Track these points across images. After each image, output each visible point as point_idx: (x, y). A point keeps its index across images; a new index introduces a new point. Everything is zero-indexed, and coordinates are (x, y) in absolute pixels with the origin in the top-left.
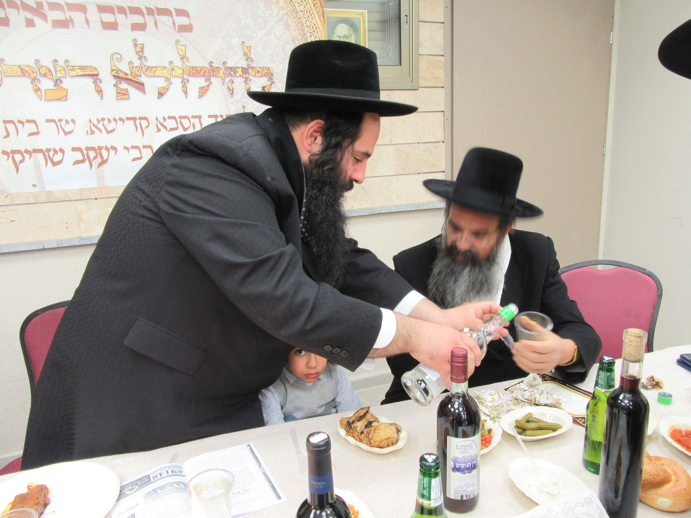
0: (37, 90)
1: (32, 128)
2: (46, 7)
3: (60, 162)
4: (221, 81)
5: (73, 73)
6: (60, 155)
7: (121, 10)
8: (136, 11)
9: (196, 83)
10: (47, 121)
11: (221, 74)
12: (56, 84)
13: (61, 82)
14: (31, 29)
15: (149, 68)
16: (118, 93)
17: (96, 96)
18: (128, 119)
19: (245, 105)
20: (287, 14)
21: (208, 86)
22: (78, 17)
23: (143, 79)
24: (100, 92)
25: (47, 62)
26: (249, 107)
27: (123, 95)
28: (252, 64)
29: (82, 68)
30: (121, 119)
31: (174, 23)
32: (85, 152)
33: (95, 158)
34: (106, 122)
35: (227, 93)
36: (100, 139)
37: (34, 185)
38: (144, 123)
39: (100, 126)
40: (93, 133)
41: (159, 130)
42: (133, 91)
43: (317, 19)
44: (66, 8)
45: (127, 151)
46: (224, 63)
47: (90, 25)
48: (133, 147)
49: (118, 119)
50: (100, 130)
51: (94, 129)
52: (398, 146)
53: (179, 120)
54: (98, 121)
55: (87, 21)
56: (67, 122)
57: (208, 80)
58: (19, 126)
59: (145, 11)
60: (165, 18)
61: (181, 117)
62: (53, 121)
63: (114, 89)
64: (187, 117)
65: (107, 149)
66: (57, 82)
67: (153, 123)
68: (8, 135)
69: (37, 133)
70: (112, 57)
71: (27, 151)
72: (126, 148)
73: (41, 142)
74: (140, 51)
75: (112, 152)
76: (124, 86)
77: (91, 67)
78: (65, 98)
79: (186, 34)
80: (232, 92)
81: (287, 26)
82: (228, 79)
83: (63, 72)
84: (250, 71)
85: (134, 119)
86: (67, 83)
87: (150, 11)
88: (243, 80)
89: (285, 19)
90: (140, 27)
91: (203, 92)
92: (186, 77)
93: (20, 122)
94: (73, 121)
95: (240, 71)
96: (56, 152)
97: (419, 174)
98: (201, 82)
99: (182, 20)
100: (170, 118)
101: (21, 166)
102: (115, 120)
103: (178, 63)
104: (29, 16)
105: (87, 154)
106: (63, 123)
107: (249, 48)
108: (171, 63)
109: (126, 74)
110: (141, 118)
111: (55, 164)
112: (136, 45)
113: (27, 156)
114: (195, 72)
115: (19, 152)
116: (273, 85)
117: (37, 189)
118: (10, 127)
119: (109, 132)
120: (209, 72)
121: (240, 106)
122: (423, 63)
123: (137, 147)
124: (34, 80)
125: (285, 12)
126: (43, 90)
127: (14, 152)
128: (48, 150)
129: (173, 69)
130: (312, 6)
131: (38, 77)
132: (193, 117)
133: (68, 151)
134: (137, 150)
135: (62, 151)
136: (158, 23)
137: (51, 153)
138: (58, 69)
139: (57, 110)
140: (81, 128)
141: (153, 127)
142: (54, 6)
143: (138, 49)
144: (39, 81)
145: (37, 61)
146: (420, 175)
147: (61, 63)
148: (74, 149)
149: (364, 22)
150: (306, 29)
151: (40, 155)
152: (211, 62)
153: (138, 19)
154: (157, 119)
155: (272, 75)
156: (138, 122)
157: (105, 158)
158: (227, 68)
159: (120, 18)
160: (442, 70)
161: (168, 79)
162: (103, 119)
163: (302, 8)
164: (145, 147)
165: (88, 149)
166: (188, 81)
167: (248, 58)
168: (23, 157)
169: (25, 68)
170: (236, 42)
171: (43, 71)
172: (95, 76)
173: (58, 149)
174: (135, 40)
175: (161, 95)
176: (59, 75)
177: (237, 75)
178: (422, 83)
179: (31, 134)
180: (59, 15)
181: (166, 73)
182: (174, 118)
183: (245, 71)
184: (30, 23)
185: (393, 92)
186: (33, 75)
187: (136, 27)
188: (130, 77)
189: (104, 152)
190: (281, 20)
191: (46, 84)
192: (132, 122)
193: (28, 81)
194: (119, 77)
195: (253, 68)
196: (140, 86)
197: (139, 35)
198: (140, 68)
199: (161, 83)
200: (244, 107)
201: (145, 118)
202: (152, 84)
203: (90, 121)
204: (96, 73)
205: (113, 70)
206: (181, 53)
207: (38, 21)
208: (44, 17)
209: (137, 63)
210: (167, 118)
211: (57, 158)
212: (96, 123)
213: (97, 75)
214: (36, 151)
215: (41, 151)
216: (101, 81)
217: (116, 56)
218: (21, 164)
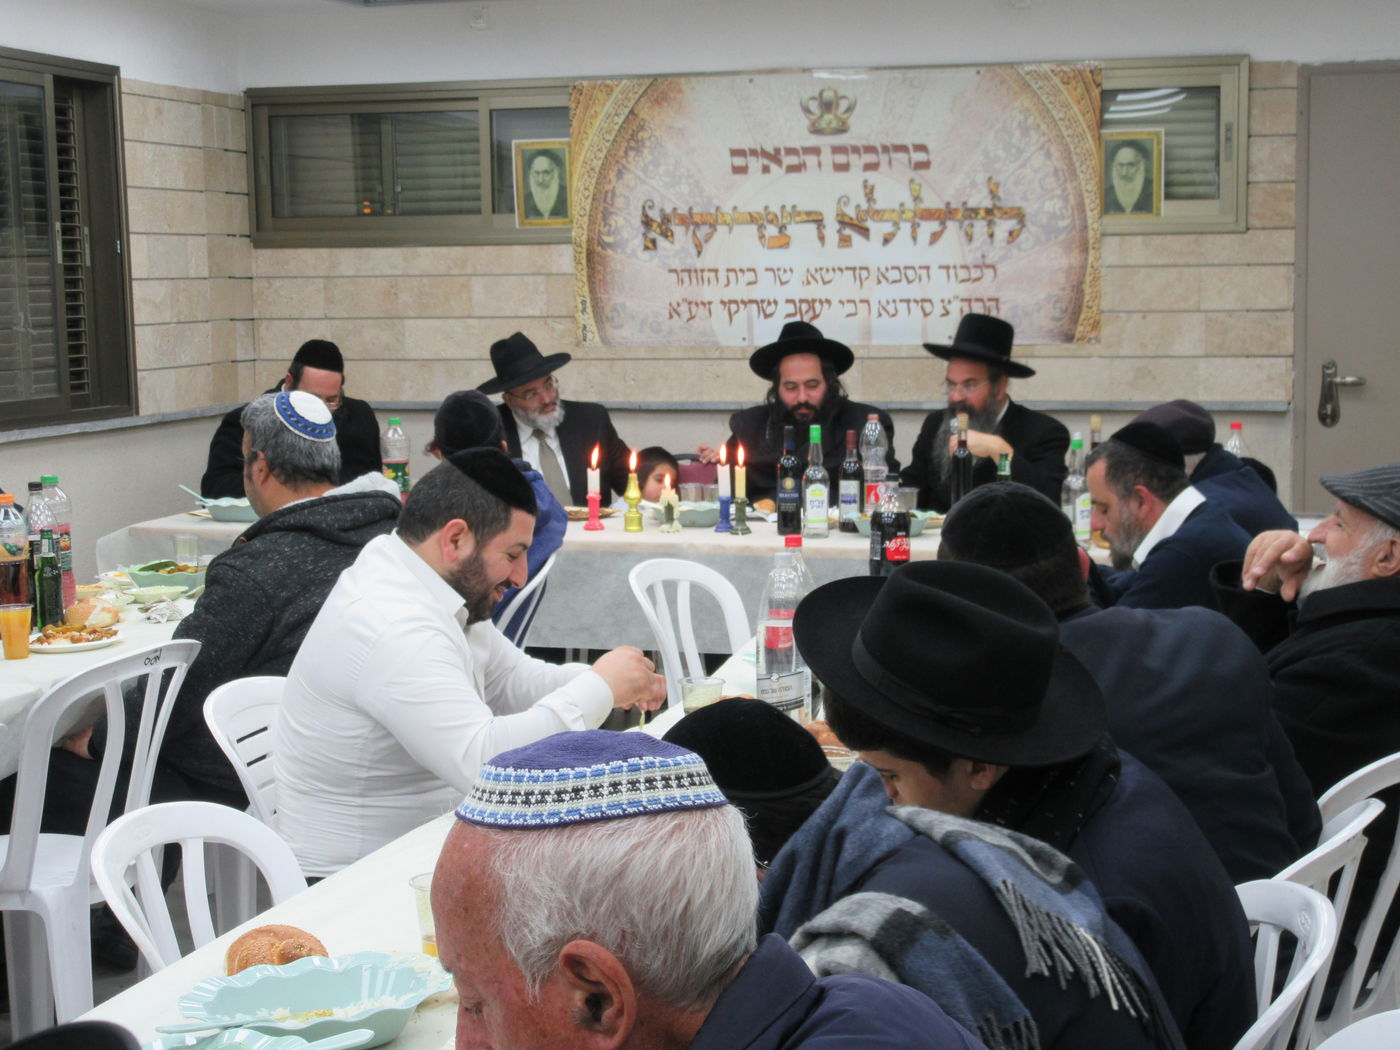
0: (762, 237)
1: (750, 276)
2: (783, 152)
3: (771, 315)
4: (957, 224)
5: (798, 219)
6: (773, 305)
7: (856, 150)
8: (870, 149)
9: (928, 228)
10: (767, 270)
11: (959, 216)
12: (780, 231)
13: (786, 228)
14: (766, 176)
15: (878, 212)
16: (840, 240)
17: (818, 243)
18: (847, 268)
19: (986, 254)
20: (1049, 140)
21: (942, 232)
22: (811, 160)
23: (870, 224)
24: (822, 238)
25: (775, 209)
26: (991, 255)
27: (845, 241)
28: (998, 204)
29: (808, 213)
30: (840, 270)
31: (910, 161)
32: (798, 305)
33: (807, 312)
34: (824, 271)
35: (964, 239)
36: (816, 291)
37: (744, 339)
38: (864, 274)
39: (818, 276)
40: (809, 283)
41: (879, 282)
42: (856, 238)
43: (1090, 144)
44: (801, 152)
45: (841, 306)
46: (965, 203)
47: (823, 168)
48: (849, 301)
49: (836, 268)
50: (816, 280)
51: (810, 279)
52: (1210, 314)
53: (903, 271)
54: (816, 270)
55: (820, 164)
56: (785, 271)
57: (943, 223)
58: (740, 274)
59: (880, 150)
60: (901, 156)
61: (906, 268)
62: (772, 270)
63: (836, 237)
64: (913, 268)
65: (821, 302)
66: (782, 228)
67: (874, 274)
68: (728, 284)
69: (755, 283)
70: (839, 201)
71: (743, 302)
72: (841, 302)
73: (757, 293)
74: (869, 192)
75: (826, 306)
76: (848, 232)
77: (816, 213)
78: (786, 245)
79: (923, 172)
80: (970, 238)
81: (1048, 155)
82: (966, 223)
83: (789, 218)
84: (995, 212)
85: (854, 269)
86: (791, 230)
87: (886, 149)
88: (984, 223)
89: (1046, 145)
90: (871, 167)
91: (935, 237)
92: (917, 220)
93: (742, 271)
94: (791, 270)
95: (982, 213)
96: (769, 303)
97: (1248, 356)
98: (934, 226)
99: (920, 157)
100: (893, 268)
101: (735, 318)
102: (834, 270)
103: (910, 204)
104: (766, 162)
105: (800, 308)
106: (781, 272)
107: (997, 185)
108: (902, 205)
109: (851, 219)
110: (861, 268)
111: (767, 316)
112: (865, 187)
113: (742, 306)
114: (928, 215)
115: (735, 302)
116: (1024, 230)
117: (746, 343)
118: (732, 275)
119: (825, 283)
120: (945, 215)
121: (979, 255)
122: (1257, 195)
123: (853, 302)
124: (761, 227)
125: (1046, 139)
126: (767, 237)
127: (731, 302)
128: (763, 301)
129: (903, 212)
130: (1085, 126)
131: (765, 223)
132: (921, 267)
133: (781, 303)
134: (852, 305)
135: (776, 302)
136: (894, 163)
137: (765, 305)
138: (785, 214)
139: (778, 257)
140: (796, 279)
141: (873, 278)
142: (791, 151)
143: (868, 191)
144: (765, 228)
145: (766, 208)
146: (1250, 359)
147: (789, 208)
148: (788, 301)
149: (1159, 143)
150: (1075, 158)
151: (754, 306)
152: (948, 204)
153: (871, 158)
154: (879, 269)
155: (1023, 216)
156: (857, 272)
157: (817, 312)
158: (967, 210)
159: (853, 159)
160: (1292, 204)
161: (896, 224)
162: (821, 269)
163: (1070, 132)
164: (862, 301)
165: (801, 301)
166: (919, 225)
167: (993, 195)
168: (738, 307)
169: (756, 216)
170: (981, 178)
171: (770, 217)
172: (819, 222)
173: (772, 300)
174: (866, 182)
175: (886, 241)
176: (785, 221)
177: (979, 217)
178: (1254, 222)
179: (750, 283)
180: (793, 160)
181: (895, 217)
182: (898, 268)
183: (989, 212)
184: (766, 169)
185: (1204, 236)
186: (760, 222)
187: (869, 167)
188: (855, 222)
189: (817, 306)
190: (1042, 148)
191: (771, 231)
192: (851, 272)
193: (754, 228)
194: (844, 222)
195: (999, 208)
196: (864, 232)
197: (872, 176)
198: (867, 212)
199: (888, 228)
200: (983, 256)
201: (866, 269)
202: (878, 229)
203: (808, 271)
204: (820, 218)
205: (838, 215)
206: (915, 194)
207: (773, 167)
208: (779, 162)
209: (864, 206)
210: (889, 267)
211: (769, 310)
212: (813, 272)
213: (821, 221)
214: (751, 302)
215: (756, 302)
216: (824, 227)
217: (843, 200)
218: (737, 315)
